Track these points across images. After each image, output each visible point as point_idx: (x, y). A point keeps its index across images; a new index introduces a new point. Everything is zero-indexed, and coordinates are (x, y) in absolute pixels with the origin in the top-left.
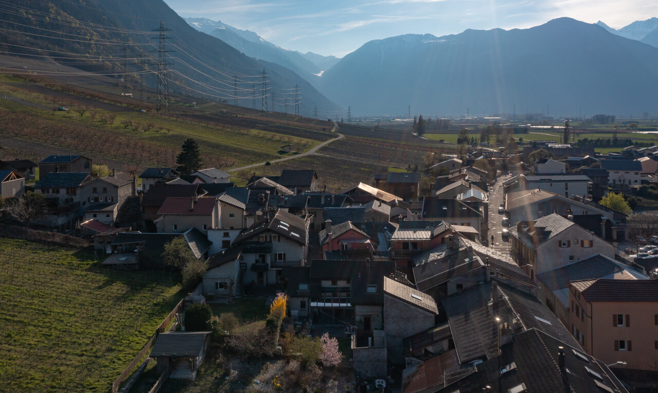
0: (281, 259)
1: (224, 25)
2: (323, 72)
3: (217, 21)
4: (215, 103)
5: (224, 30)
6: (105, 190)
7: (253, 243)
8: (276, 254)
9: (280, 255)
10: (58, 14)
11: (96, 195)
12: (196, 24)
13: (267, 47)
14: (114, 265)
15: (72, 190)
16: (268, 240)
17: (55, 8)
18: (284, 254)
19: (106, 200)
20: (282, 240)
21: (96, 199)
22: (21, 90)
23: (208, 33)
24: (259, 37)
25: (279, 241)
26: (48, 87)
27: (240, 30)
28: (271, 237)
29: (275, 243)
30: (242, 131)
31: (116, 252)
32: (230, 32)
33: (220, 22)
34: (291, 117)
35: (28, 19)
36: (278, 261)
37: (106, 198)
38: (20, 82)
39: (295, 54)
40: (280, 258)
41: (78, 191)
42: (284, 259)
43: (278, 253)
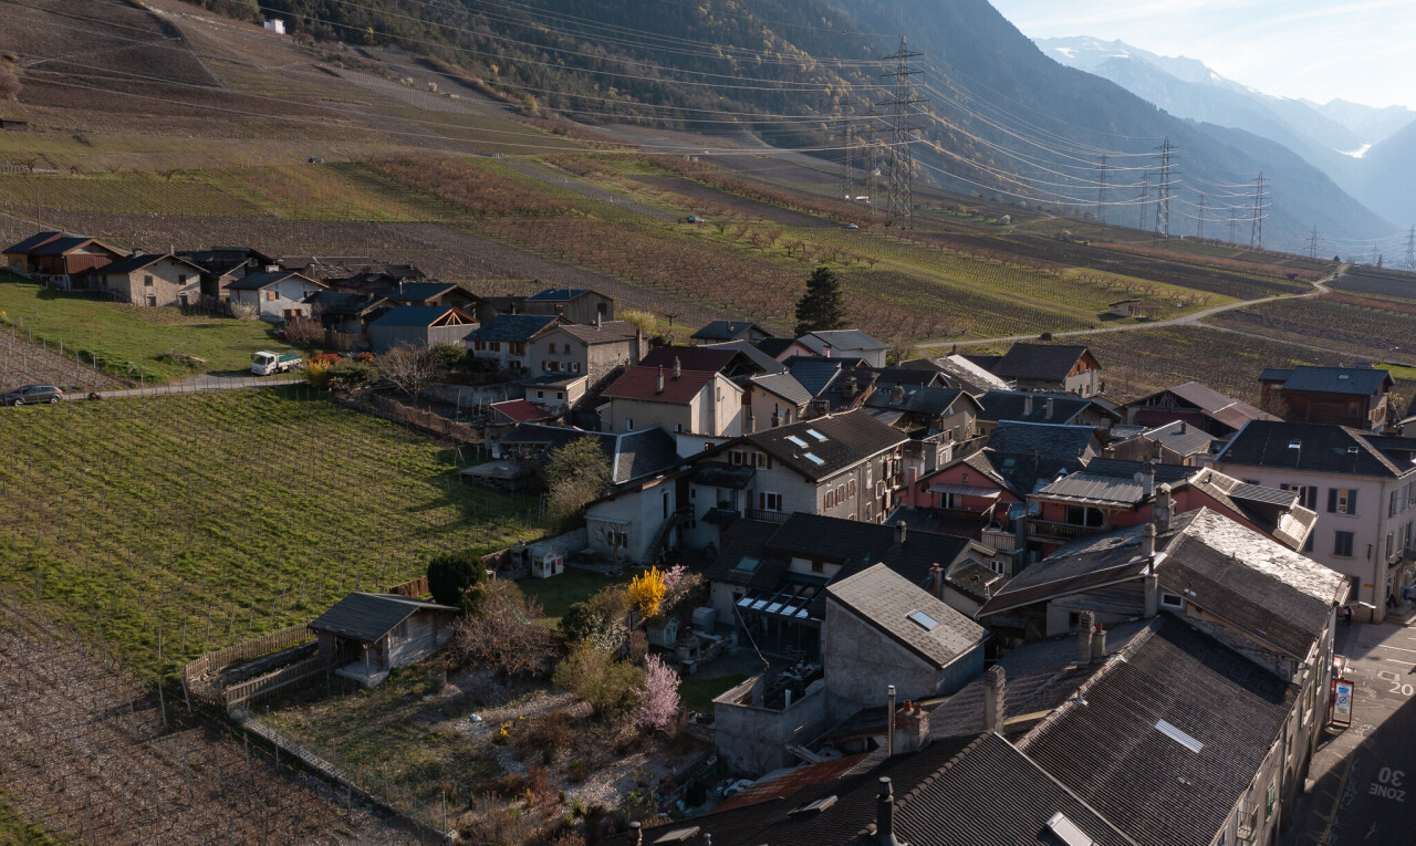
0: (774, 507)
1: (1128, 48)
2: (1368, 147)
3: (1112, 39)
4: (1053, 217)
5: (1124, 59)
6: (567, 348)
7: (719, 465)
8: (763, 495)
9: (771, 497)
10: (778, 48)
11: (553, 358)
12: (1065, 50)
13: (1226, 94)
14: (476, 476)
15: (518, 348)
16: (749, 463)
17: (773, 38)
18: (779, 497)
19: (570, 370)
20: (775, 465)
21: (554, 366)
22: (646, 187)
23: (1089, 69)
24: (1209, 71)
25: (769, 467)
26: (701, 182)
27: (1165, 58)
28: (754, 456)
29: (762, 470)
30: (1047, 271)
31: (505, 457)
32: (1138, 63)
33: (1118, 42)
34: (1229, 248)
35: (727, 62)
36: (766, 509)
37: (569, 365)
38: (658, 173)
39: (1298, 106)
40: (771, 505)
41: (528, 349)
42: (779, 509)
43: (766, 493)
